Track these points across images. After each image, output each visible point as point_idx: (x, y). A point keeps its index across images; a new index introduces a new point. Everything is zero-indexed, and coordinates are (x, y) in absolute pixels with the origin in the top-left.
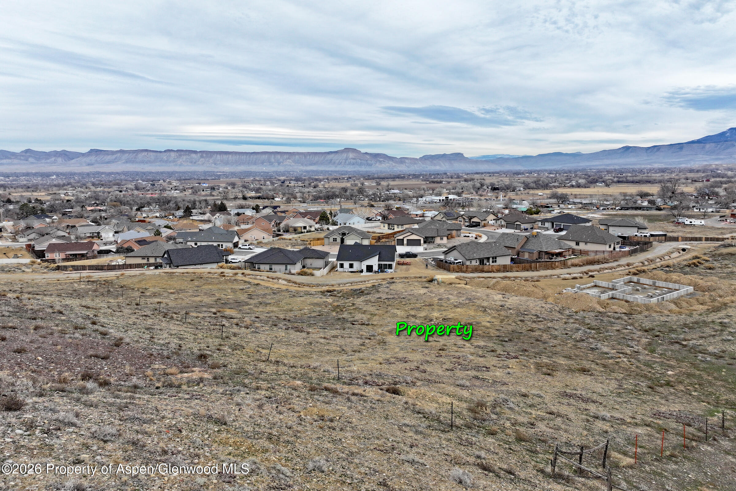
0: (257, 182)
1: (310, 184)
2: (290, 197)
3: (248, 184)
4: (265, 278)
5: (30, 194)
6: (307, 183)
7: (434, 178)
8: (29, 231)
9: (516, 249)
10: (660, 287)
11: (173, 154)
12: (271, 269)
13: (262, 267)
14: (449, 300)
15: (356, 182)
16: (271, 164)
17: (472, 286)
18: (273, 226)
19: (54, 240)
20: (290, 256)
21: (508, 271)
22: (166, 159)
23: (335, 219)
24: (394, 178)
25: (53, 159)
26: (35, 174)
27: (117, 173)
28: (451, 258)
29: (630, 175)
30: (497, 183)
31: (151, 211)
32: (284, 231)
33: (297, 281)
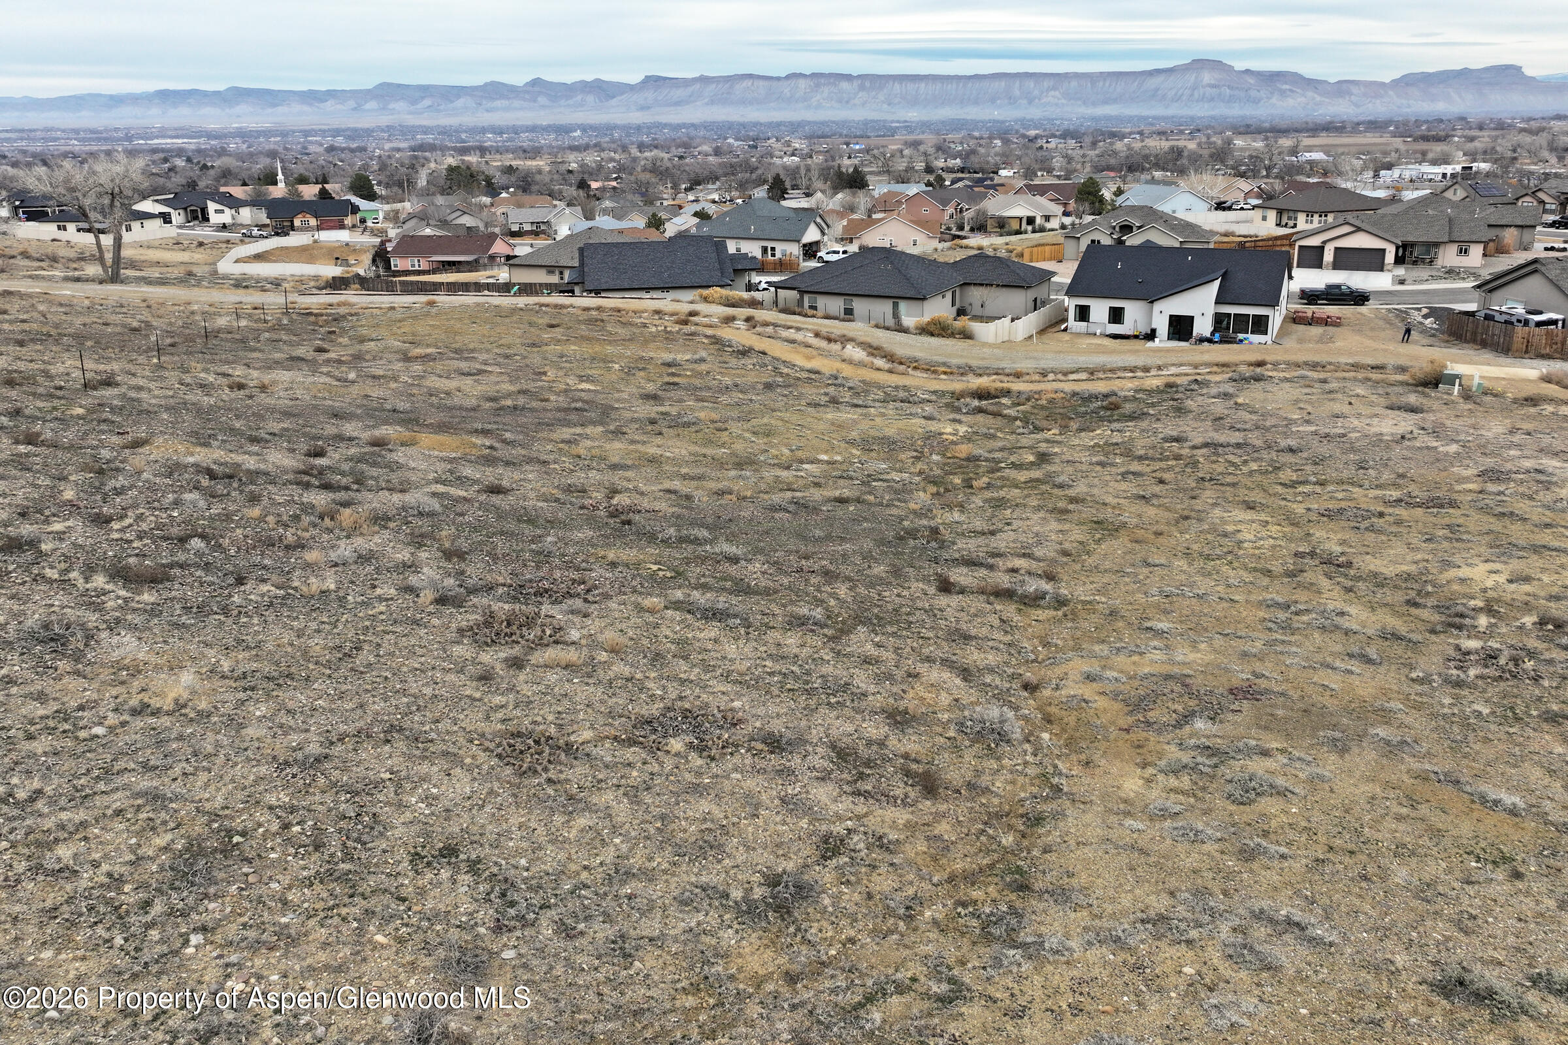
0: (972, 142)
3: (951, 144)
4: (806, 337)
7: (1429, 130)
11: (802, 83)
12: (846, 310)
13: (822, 302)
15: (1213, 139)
16: (1012, 101)
18: (951, 215)
20: (916, 273)
22: (788, 95)
23: (1120, 200)
24: (1314, 130)
25: (579, 98)
26: (547, 129)
27: (693, 125)
28: (1512, 304)
32: (972, 230)
33: (901, 352)
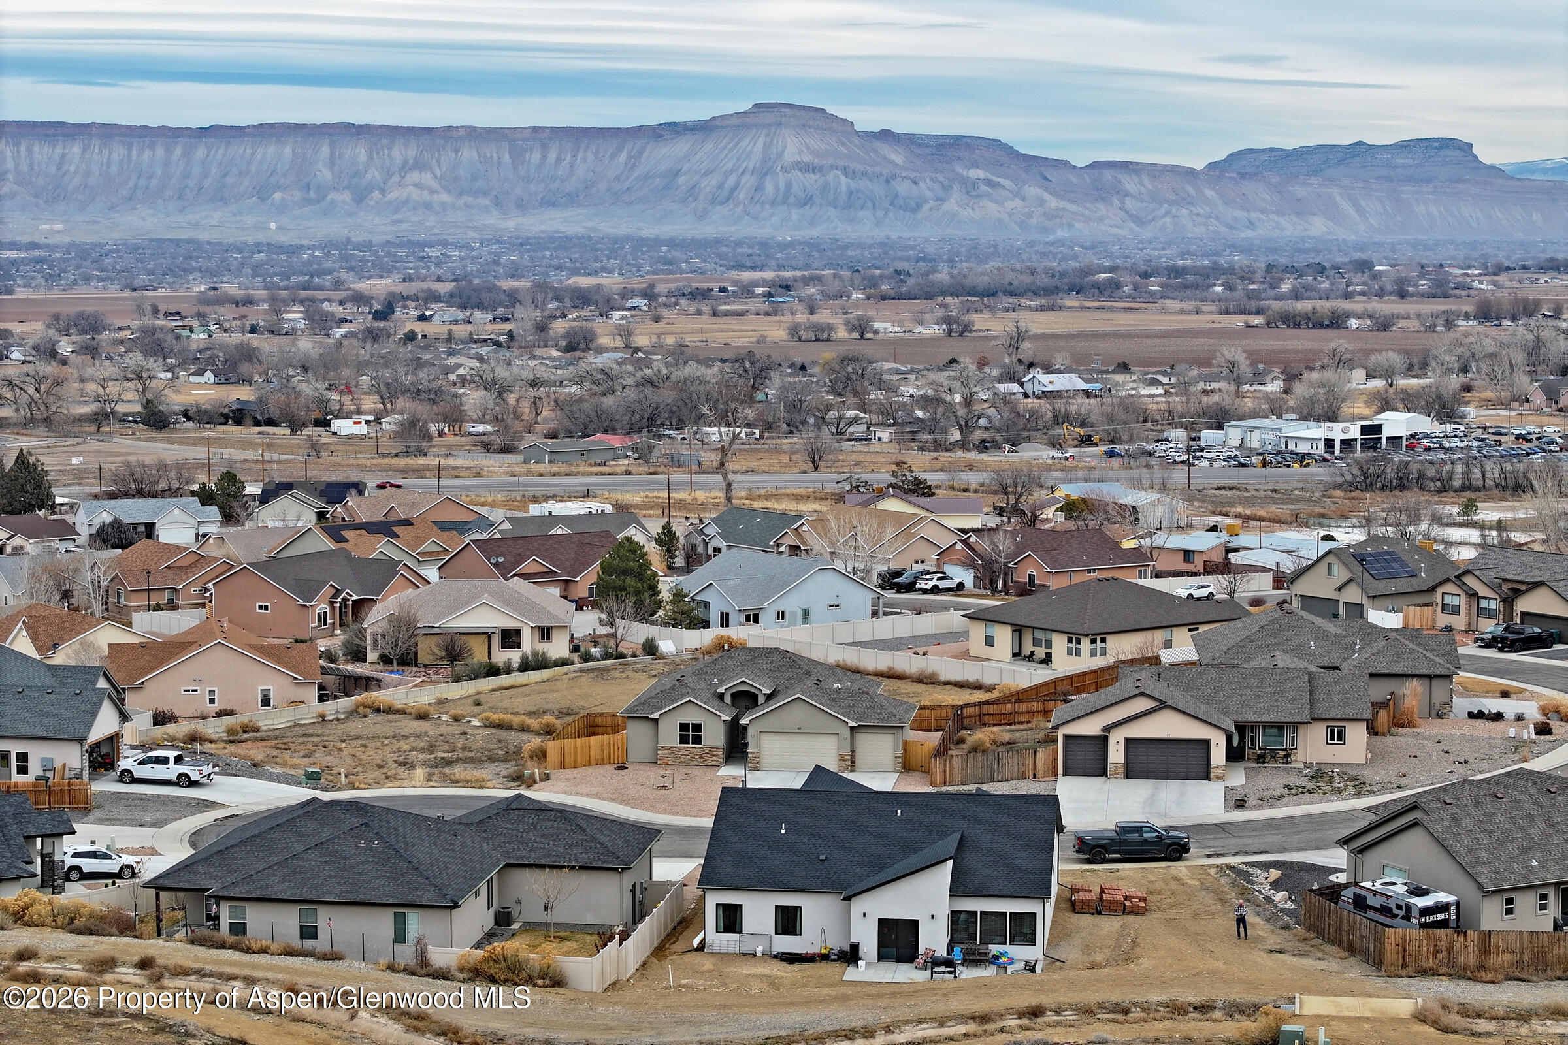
0: (227, 313)
1: (542, 328)
2: (425, 414)
3: (173, 323)
6: (525, 317)
12: (308, 932)
13: (258, 919)
15: (823, 316)
16: (313, 193)
18: (322, 619)
23: (691, 583)
32: (385, 659)
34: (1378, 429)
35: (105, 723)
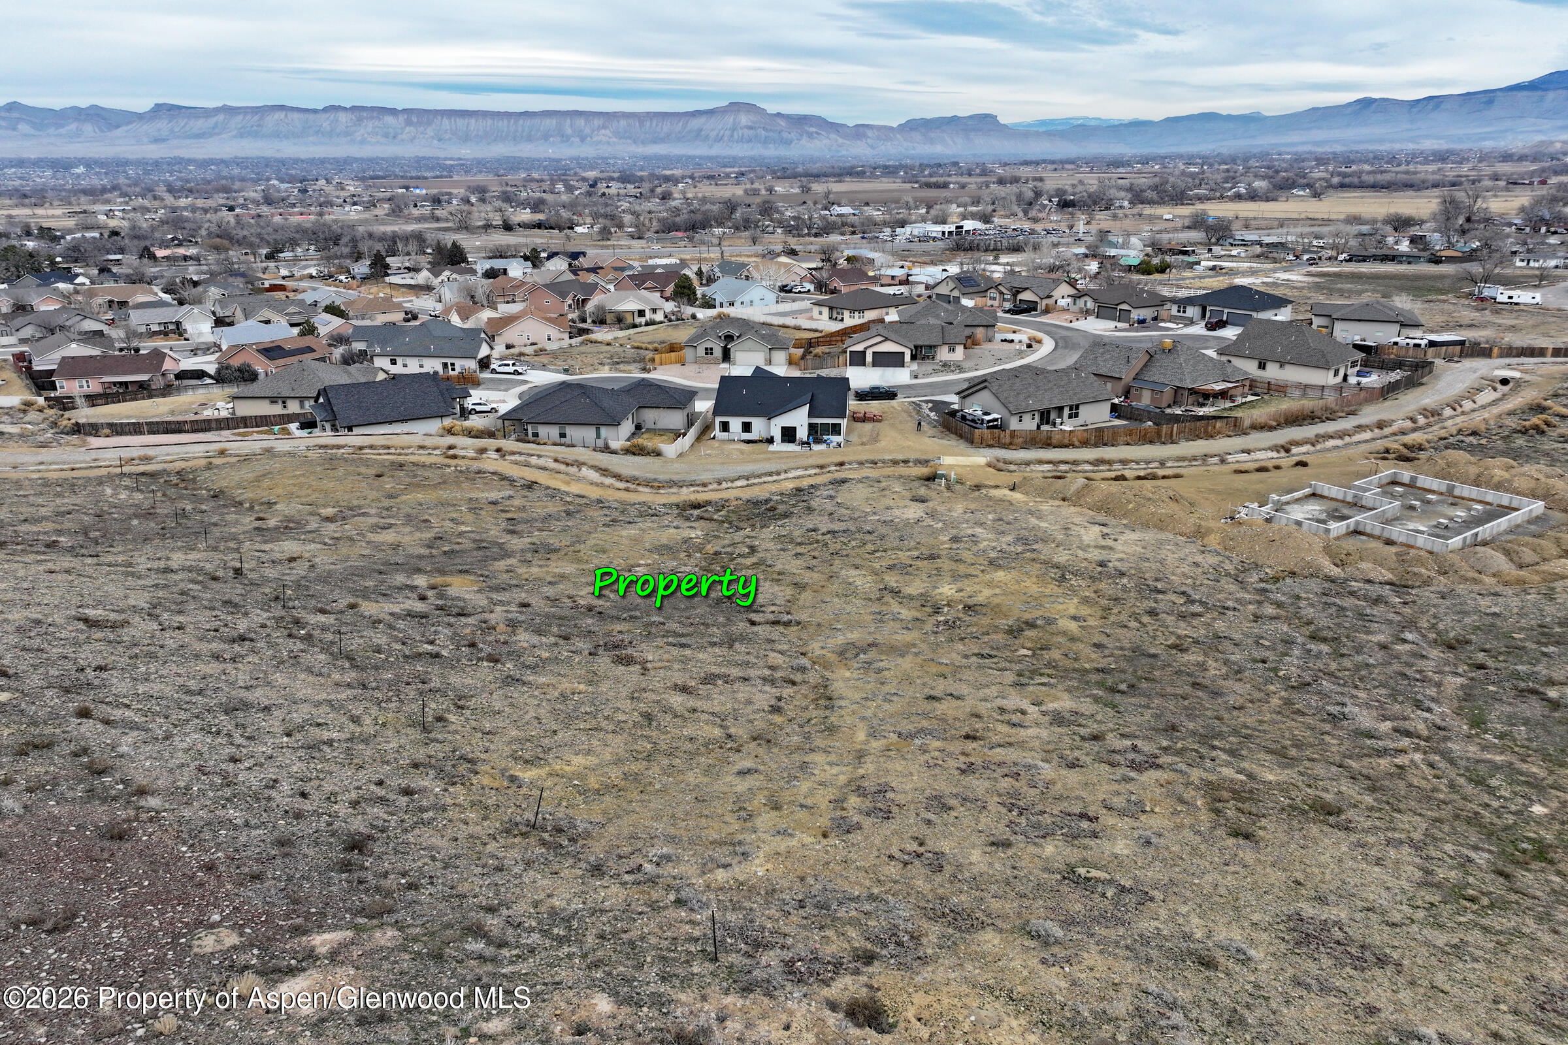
0: (534, 186)
1: (652, 191)
2: (610, 224)
3: (514, 189)
4: (551, 464)
5: (28, 211)
6: (646, 186)
7: (931, 175)
8: (20, 320)
9: (1123, 382)
10: (1463, 498)
11: (343, 117)
12: (563, 435)
13: (543, 431)
14: (976, 543)
15: (756, 185)
16: (565, 138)
17: (1026, 494)
18: (570, 306)
19: (74, 346)
20: (606, 403)
21: (1105, 445)
22: (328, 129)
23: (709, 290)
24: (839, 175)
25: (73, 126)
26: (38, 163)
28: (974, 409)
29: (1367, 167)
30: (1070, 190)
31: (296, 259)
32: (594, 322)
33: (625, 472)
34: (961, 227)
35: (484, 351)
